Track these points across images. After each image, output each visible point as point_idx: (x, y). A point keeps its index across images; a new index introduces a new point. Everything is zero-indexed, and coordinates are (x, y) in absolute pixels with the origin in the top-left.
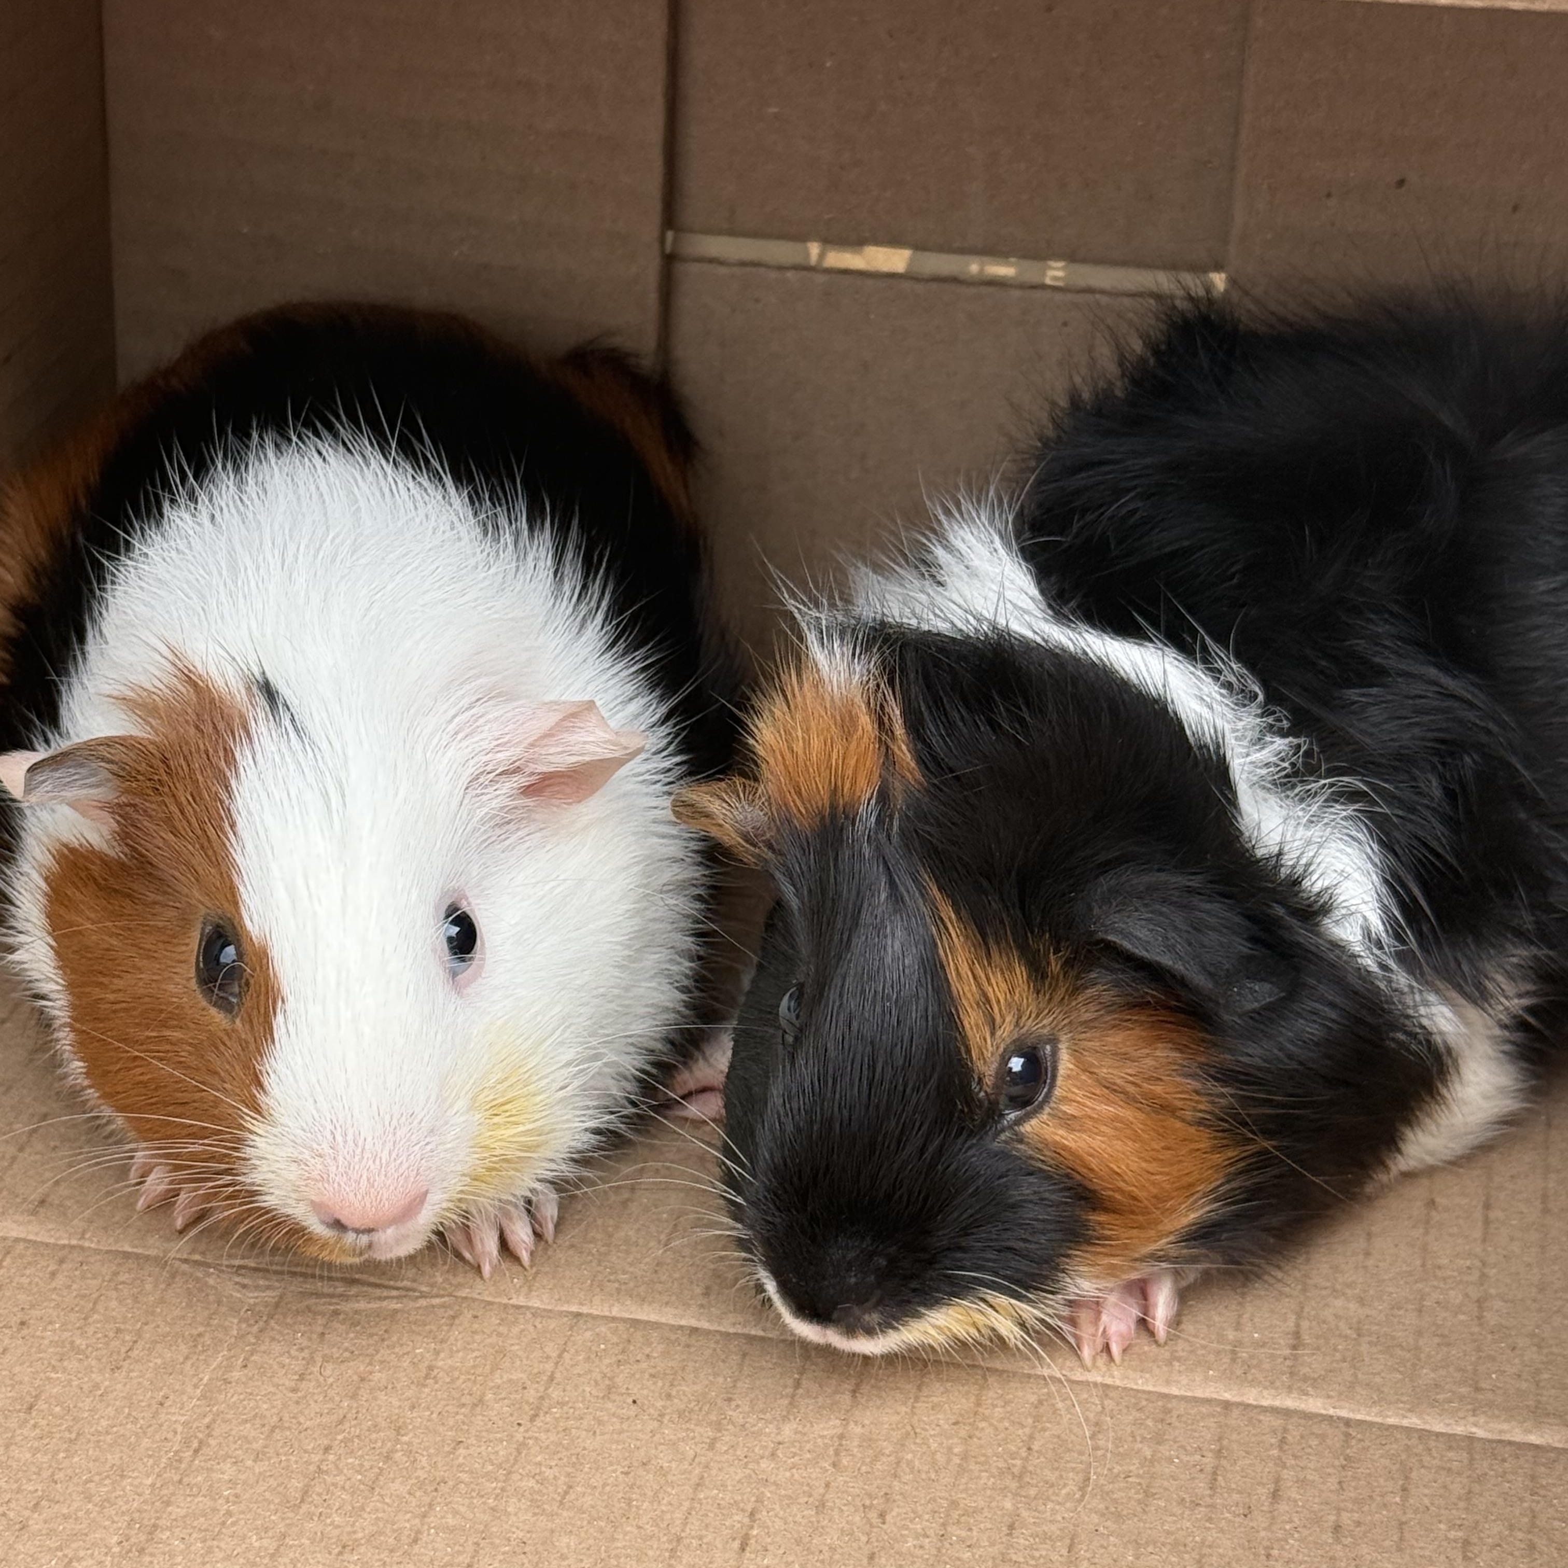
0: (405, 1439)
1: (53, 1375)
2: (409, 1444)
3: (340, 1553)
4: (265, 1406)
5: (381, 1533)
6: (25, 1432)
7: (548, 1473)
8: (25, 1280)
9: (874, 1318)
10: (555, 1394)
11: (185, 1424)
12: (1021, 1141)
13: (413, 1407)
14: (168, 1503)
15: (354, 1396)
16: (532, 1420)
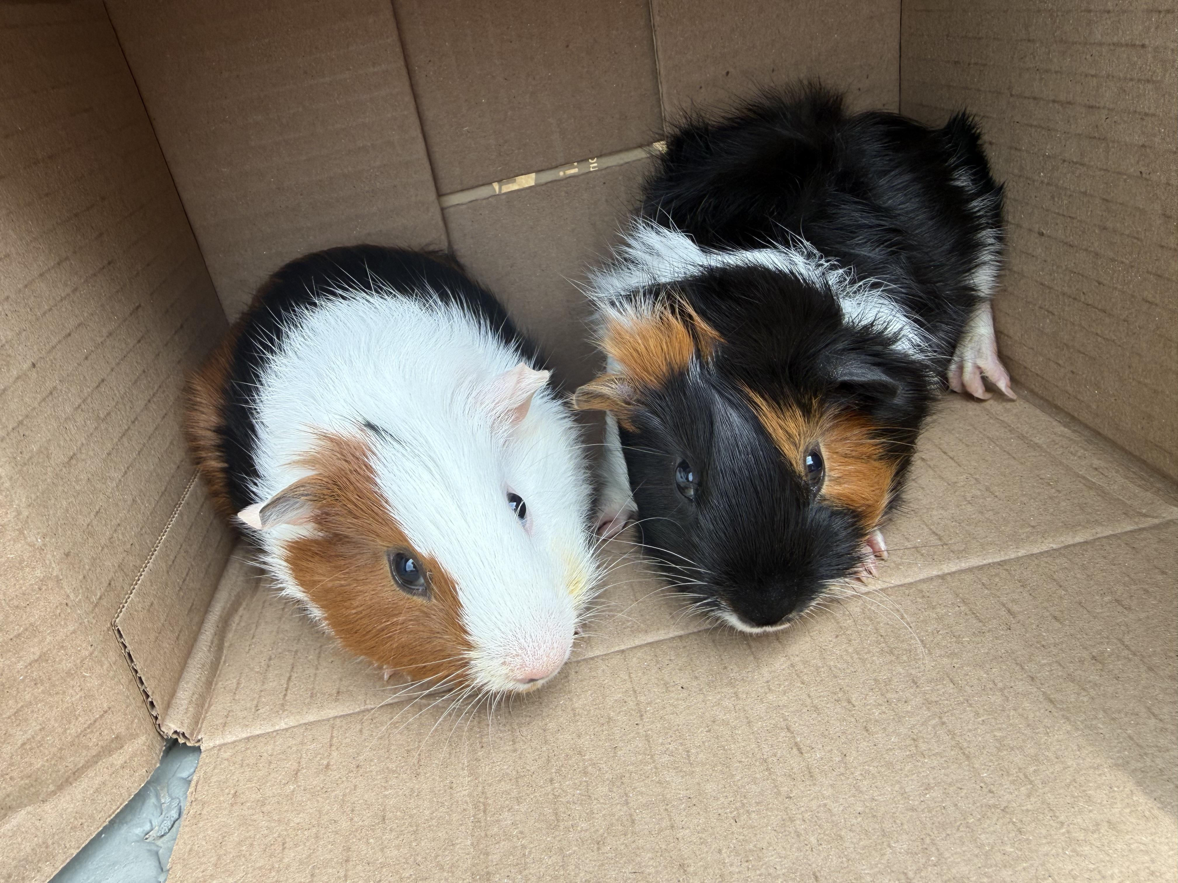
0: (587, 757)
1: (387, 793)
2: (591, 759)
3: (599, 849)
4: (505, 767)
5: (612, 825)
6: (387, 836)
7: (671, 747)
10: (642, 698)
11: (470, 795)
12: (824, 500)
13: (579, 736)
14: (487, 854)
15: (546, 742)
16: (642, 719)
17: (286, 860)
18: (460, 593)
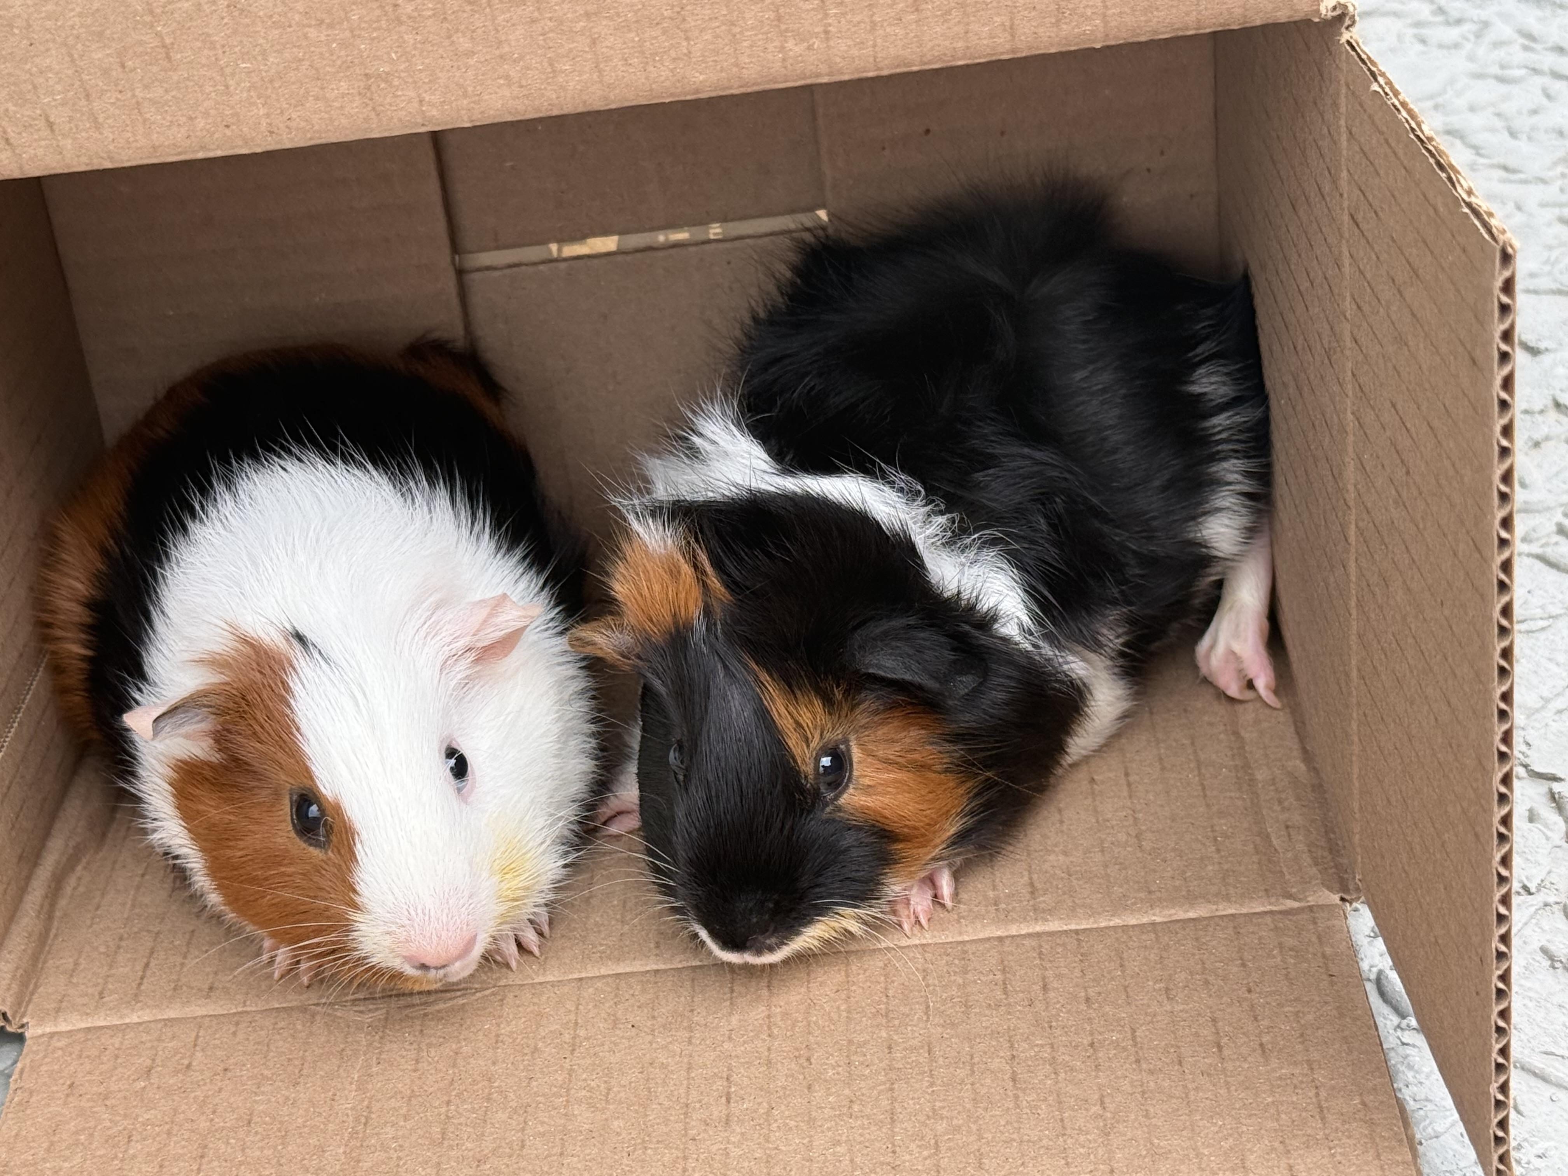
0: (496, 1084)
1: (257, 1098)
2: (499, 1087)
3: (478, 1166)
4: (400, 1085)
5: (500, 1147)
6: (251, 1138)
7: (593, 1084)
8: (217, 1042)
9: (772, 941)
10: (582, 1033)
11: (352, 1109)
12: (840, 811)
13: (494, 1063)
14: (359, 1161)
15: (454, 1066)
16: (572, 1054)
17: (131, 1152)
18: (359, 846)
